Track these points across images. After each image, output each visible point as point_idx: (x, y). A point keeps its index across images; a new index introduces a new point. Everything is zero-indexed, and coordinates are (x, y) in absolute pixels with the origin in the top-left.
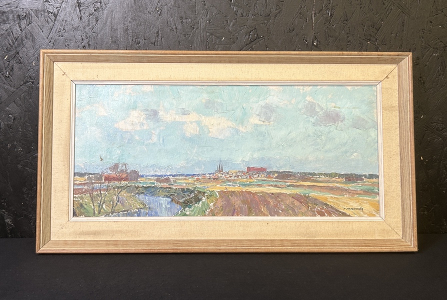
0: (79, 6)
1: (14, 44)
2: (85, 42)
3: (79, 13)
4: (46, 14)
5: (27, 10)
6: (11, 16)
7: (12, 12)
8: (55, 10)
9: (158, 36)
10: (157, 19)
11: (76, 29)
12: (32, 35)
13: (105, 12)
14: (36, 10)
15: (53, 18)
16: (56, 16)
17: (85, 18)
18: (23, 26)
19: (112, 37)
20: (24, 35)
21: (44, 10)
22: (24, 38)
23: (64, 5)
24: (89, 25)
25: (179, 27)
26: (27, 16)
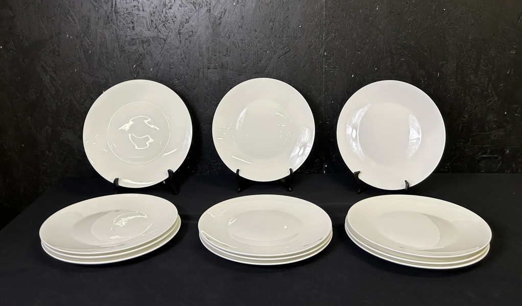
0: (179, 34)
1: (139, 58)
2: (183, 55)
3: (179, 39)
4: (159, 40)
5: (148, 37)
6: (138, 41)
7: (138, 39)
8: (165, 37)
9: (227, 51)
10: (227, 41)
11: (178, 48)
12: (150, 52)
13: (195, 37)
14: (153, 38)
15: (163, 42)
16: (165, 40)
17: (183, 42)
18: (145, 47)
19: (199, 53)
20: (145, 52)
21: (158, 38)
22: (146, 54)
23: (170, 34)
24: (185, 45)
25: (240, 46)
26: (148, 41)
